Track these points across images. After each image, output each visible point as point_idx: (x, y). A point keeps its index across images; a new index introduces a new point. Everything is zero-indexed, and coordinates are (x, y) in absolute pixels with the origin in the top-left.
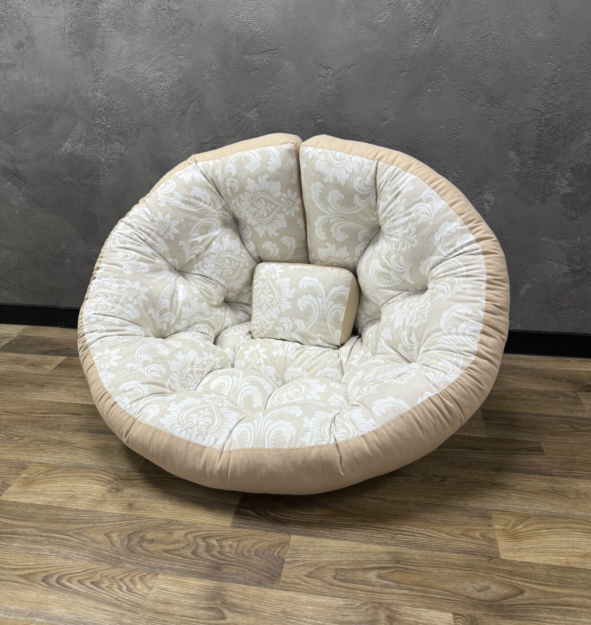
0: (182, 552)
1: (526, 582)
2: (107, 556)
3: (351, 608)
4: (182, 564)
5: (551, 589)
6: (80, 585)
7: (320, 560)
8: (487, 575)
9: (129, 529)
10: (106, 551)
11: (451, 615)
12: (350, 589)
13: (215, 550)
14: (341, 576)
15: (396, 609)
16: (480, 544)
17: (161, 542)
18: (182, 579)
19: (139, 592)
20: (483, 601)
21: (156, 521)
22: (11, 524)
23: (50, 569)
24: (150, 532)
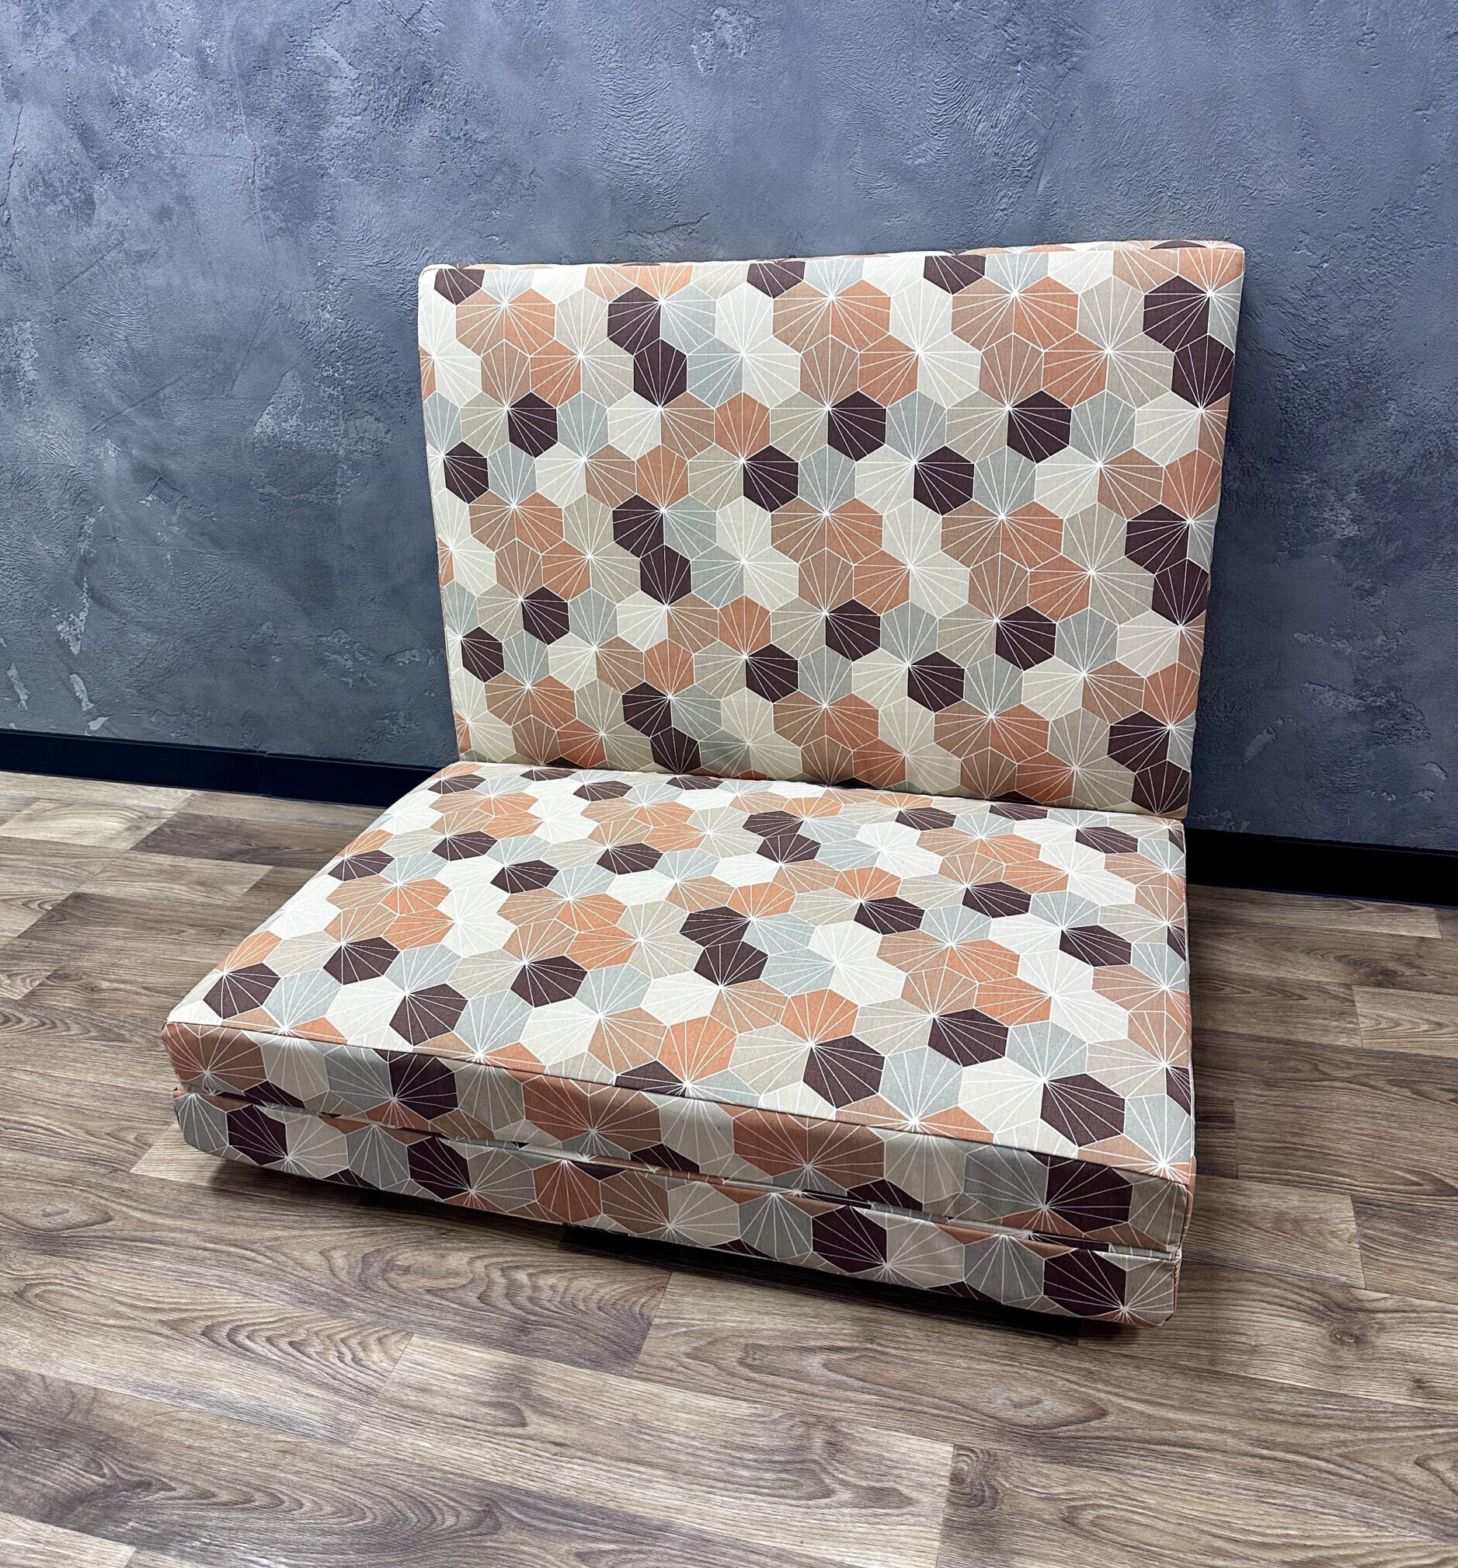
0: (461, 1293)
1: (1117, 1395)
2: (322, 1294)
3: (761, 1422)
4: (458, 1318)
5: (1159, 1412)
6: (268, 1346)
7: (719, 1325)
8: (1042, 1376)
9: (366, 1244)
10: (322, 1285)
11: (951, 1449)
12: (766, 1385)
13: (523, 1294)
14: (754, 1359)
15: (845, 1430)
17: (424, 1272)
18: (455, 1347)
19: (374, 1367)
20: (1021, 1426)
23: (216, 1313)
24: (403, 1253)
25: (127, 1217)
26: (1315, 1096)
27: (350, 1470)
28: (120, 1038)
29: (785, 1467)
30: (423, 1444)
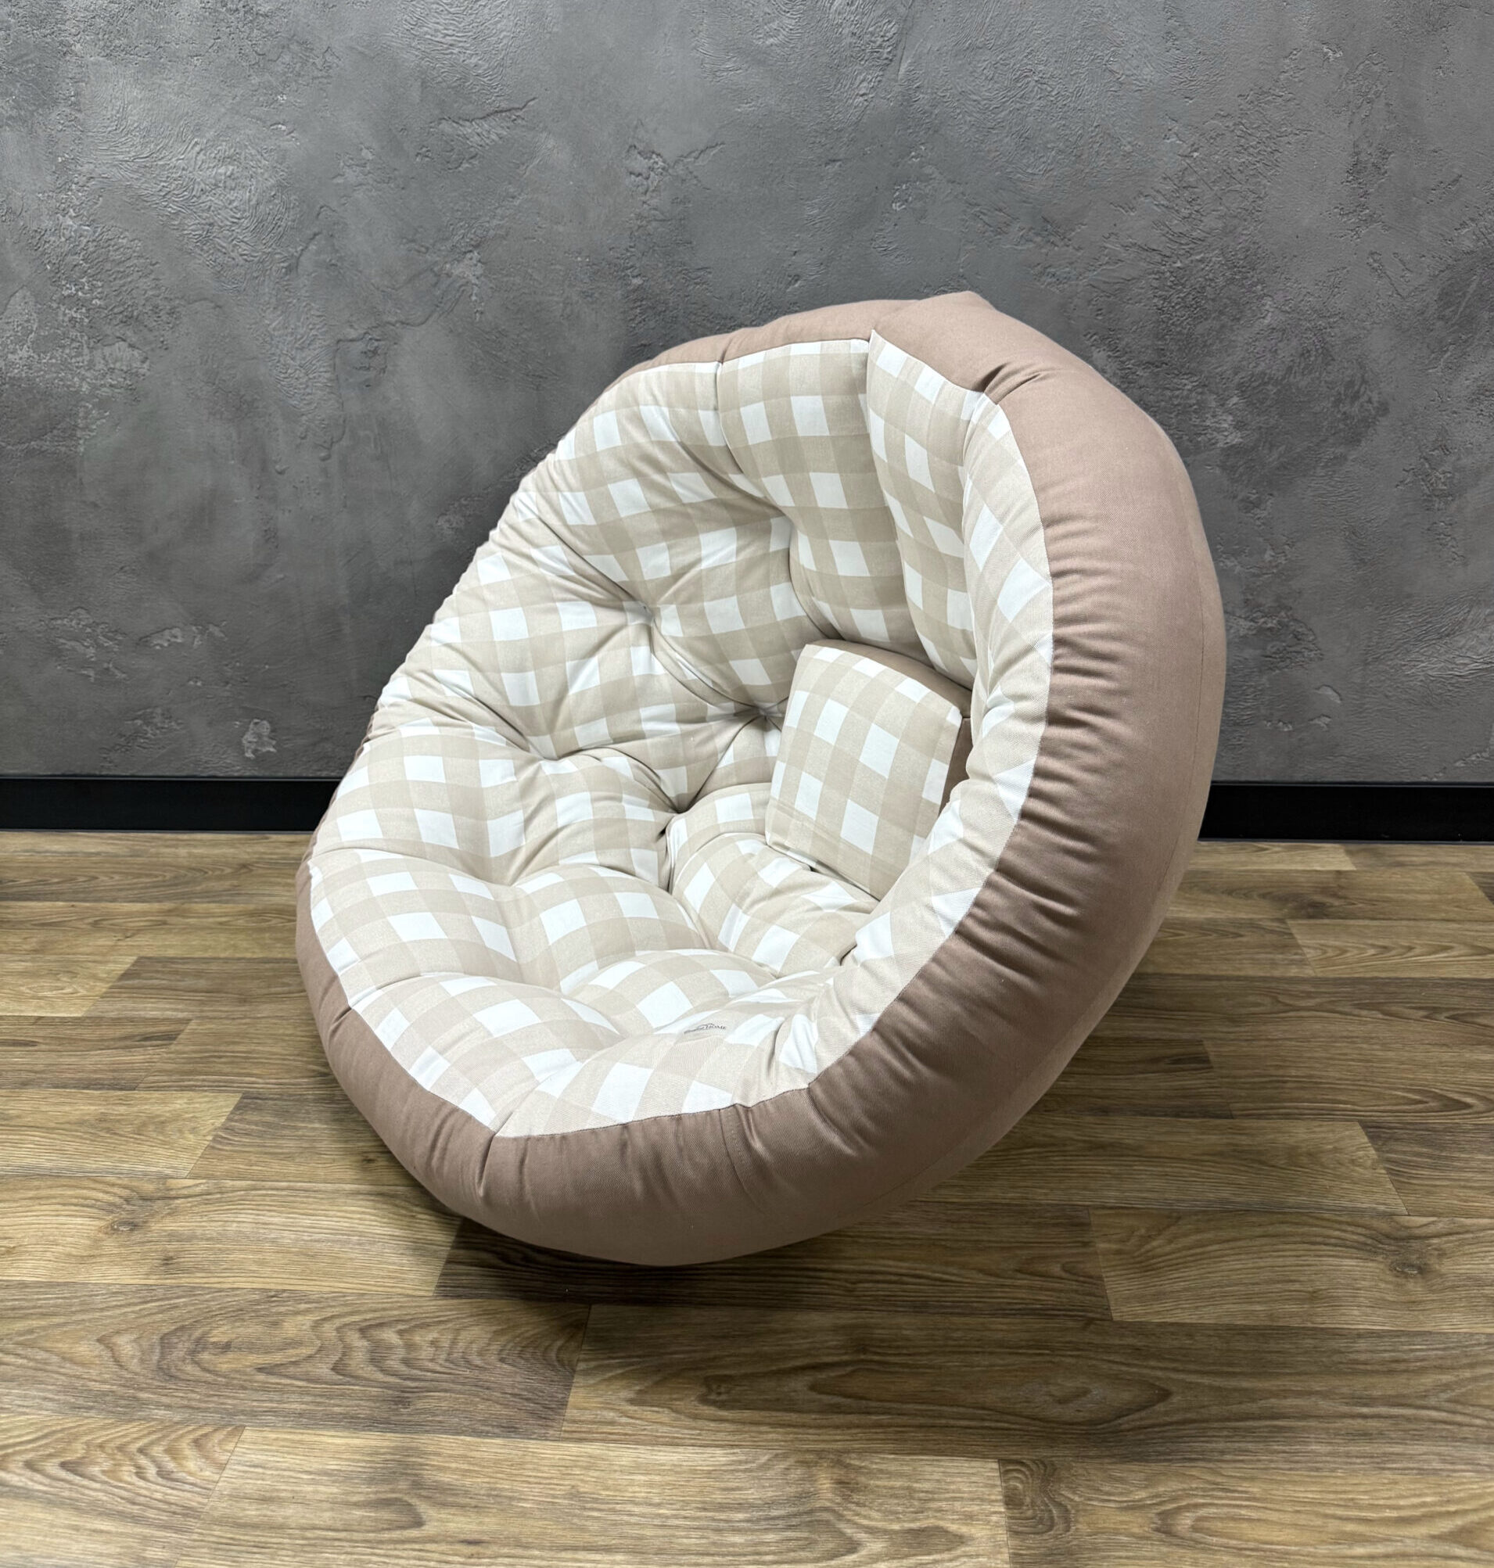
0: (306, 1367)
1: (1175, 1370)
2: (105, 1394)
3: (745, 1471)
4: (306, 1398)
5: (1233, 1383)
6: (29, 1473)
8: (1081, 1362)
9: (165, 1321)
10: (104, 1382)
11: (995, 1466)
12: (744, 1423)
13: (393, 1357)
14: (719, 1394)
15: (857, 1463)
16: (1061, 1291)
17: (251, 1347)
18: (309, 1436)
19: (191, 1479)
20: (1073, 1424)
21: (236, 1295)
24: (220, 1326)
29: (789, 1523)
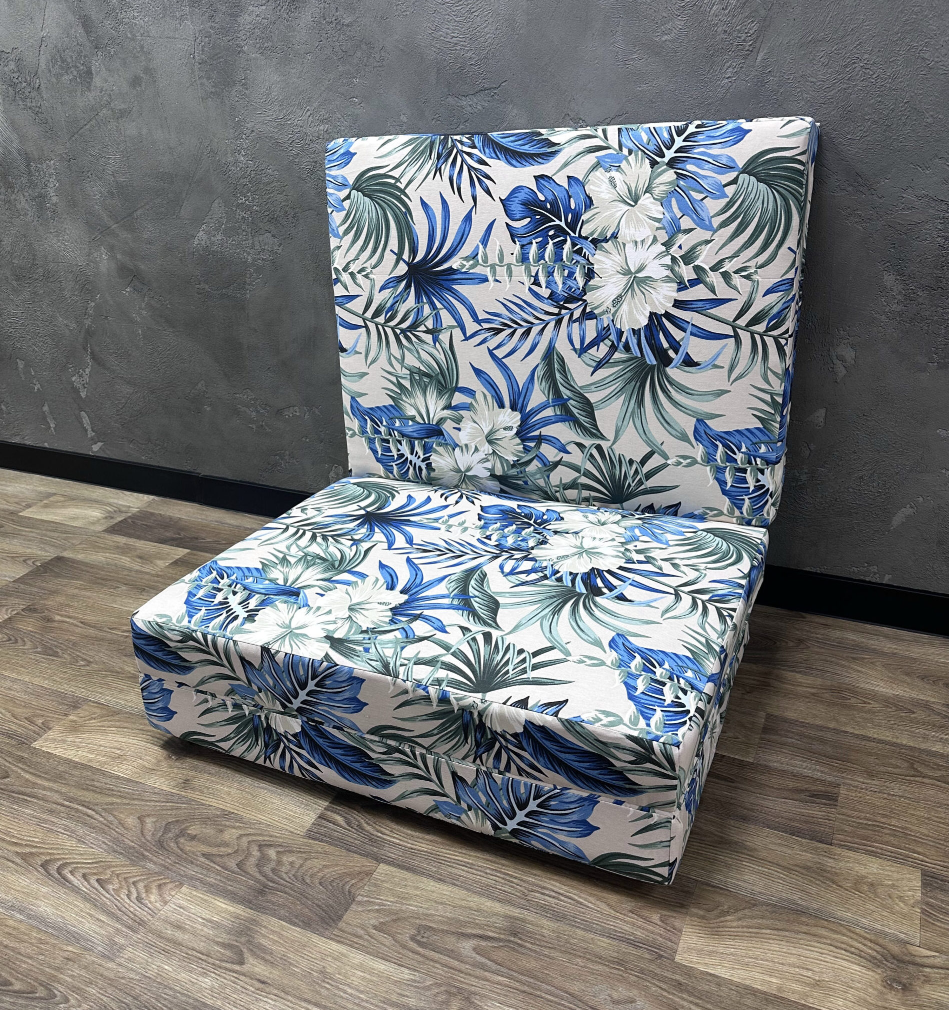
0: (226, 860)
2: (130, 847)
3: (415, 987)
4: (219, 878)
6: (83, 880)
7: (404, 907)
8: (641, 981)
9: (172, 815)
10: (131, 841)
12: (428, 959)
13: (268, 866)
14: (423, 937)
16: (652, 933)
17: (205, 841)
18: (210, 898)
19: (149, 905)
21: (210, 810)
22: (34, 783)
23: (55, 852)
24: (195, 825)
25: (19, 777)
26: (907, 788)
27: (110, 979)
28: (56, 654)
30: (166, 967)
